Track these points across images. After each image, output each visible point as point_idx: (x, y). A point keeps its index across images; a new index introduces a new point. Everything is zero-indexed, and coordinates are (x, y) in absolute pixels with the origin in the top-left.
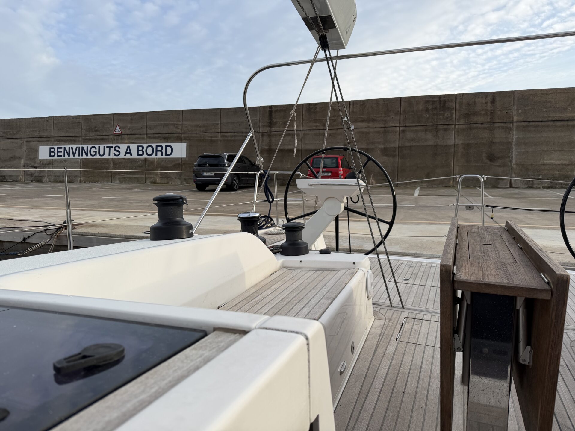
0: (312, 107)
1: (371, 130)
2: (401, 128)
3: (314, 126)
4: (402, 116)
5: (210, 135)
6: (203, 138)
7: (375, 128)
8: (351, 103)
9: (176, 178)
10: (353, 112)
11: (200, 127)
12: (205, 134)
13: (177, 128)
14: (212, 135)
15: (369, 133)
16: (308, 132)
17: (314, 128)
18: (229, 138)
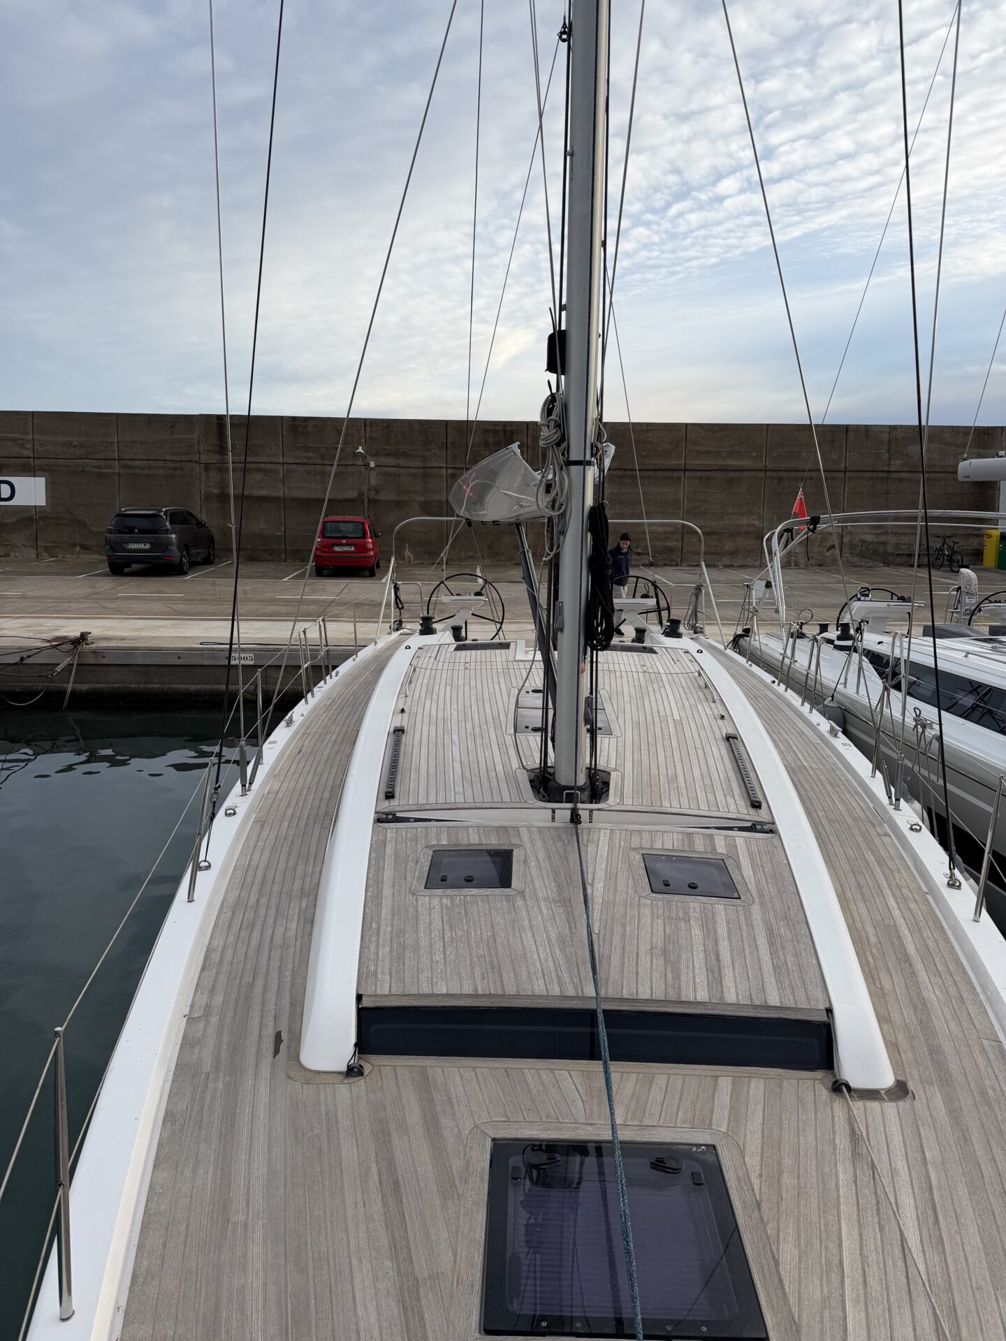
0: (299, 423)
1: (403, 471)
2: (449, 471)
3: (305, 458)
4: (449, 451)
5: (96, 463)
6: (81, 469)
7: (409, 467)
8: (368, 423)
9: (24, 546)
10: (371, 438)
11: (75, 447)
12: (86, 460)
13: (23, 446)
14: (102, 463)
15: (399, 475)
16: (294, 467)
17: (305, 461)
18: (138, 471)
